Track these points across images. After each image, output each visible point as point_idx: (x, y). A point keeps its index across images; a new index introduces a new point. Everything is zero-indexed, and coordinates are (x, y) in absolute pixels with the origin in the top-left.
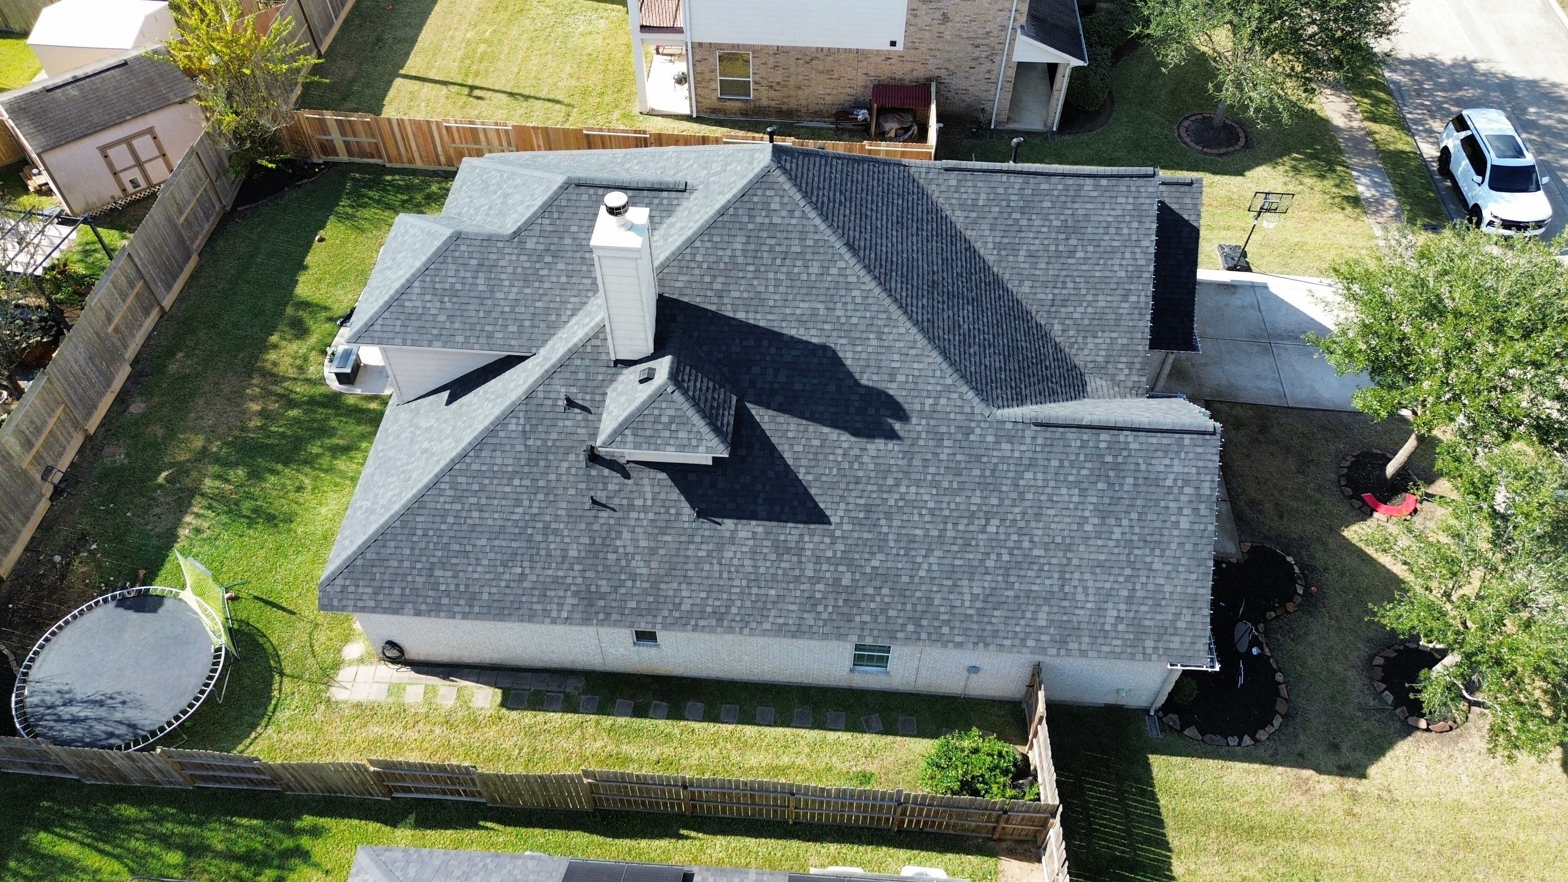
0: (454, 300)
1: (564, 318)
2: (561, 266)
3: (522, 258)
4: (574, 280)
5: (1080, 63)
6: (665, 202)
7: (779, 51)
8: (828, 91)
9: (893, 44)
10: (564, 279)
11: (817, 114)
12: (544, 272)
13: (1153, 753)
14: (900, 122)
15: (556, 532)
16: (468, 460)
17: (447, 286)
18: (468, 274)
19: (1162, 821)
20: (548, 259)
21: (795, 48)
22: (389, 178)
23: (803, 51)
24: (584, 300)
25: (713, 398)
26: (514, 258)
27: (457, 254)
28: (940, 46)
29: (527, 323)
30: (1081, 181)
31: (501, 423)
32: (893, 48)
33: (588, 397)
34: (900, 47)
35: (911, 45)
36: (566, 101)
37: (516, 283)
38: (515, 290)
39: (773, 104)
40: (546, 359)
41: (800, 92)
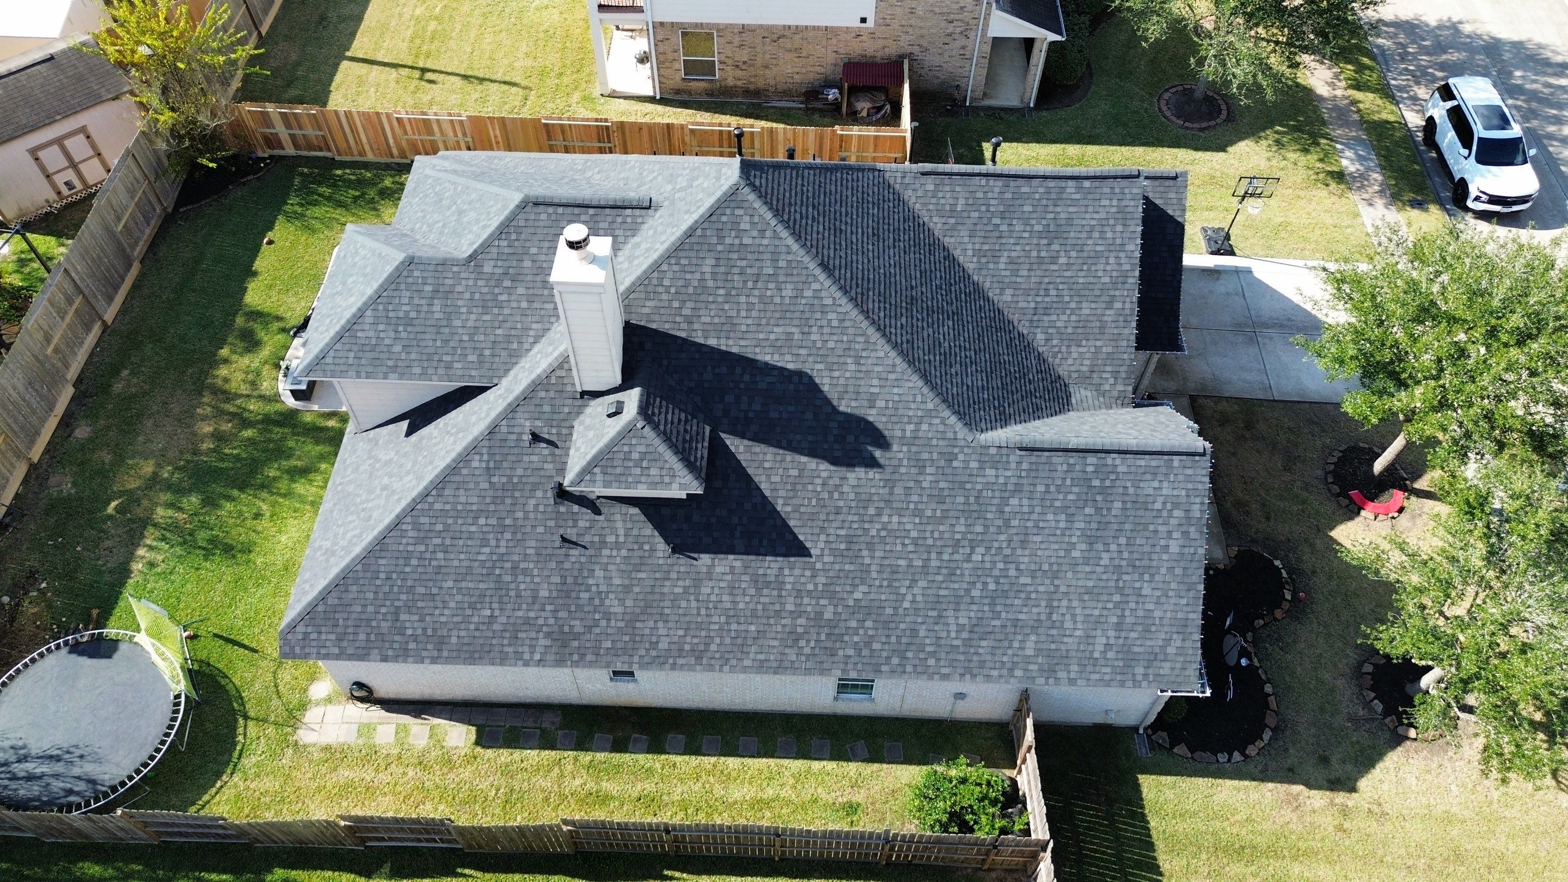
0: (409, 329)
1: (526, 346)
2: (521, 291)
3: (480, 283)
4: (535, 305)
5: (1057, 38)
6: (629, 220)
7: (744, 29)
8: (797, 70)
9: (863, 20)
10: (524, 305)
11: (786, 94)
12: (504, 297)
13: (1143, 773)
14: (872, 101)
15: (525, 572)
16: (430, 499)
17: (401, 314)
18: (423, 302)
19: (1152, 844)
20: (507, 283)
21: (761, 26)
22: (339, 172)
23: (769, 29)
24: (547, 326)
25: (686, 431)
26: (471, 283)
27: (410, 280)
28: (913, 22)
29: (487, 352)
30: (1062, 183)
31: (463, 459)
32: (863, 25)
33: (554, 431)
34: (870, 24)
35: (882, 22)
36: (523, 83)
37: (474, 310)
38: (473, 317)
39: (739, 83)
40: (508, 391)
41: (767, 72)
